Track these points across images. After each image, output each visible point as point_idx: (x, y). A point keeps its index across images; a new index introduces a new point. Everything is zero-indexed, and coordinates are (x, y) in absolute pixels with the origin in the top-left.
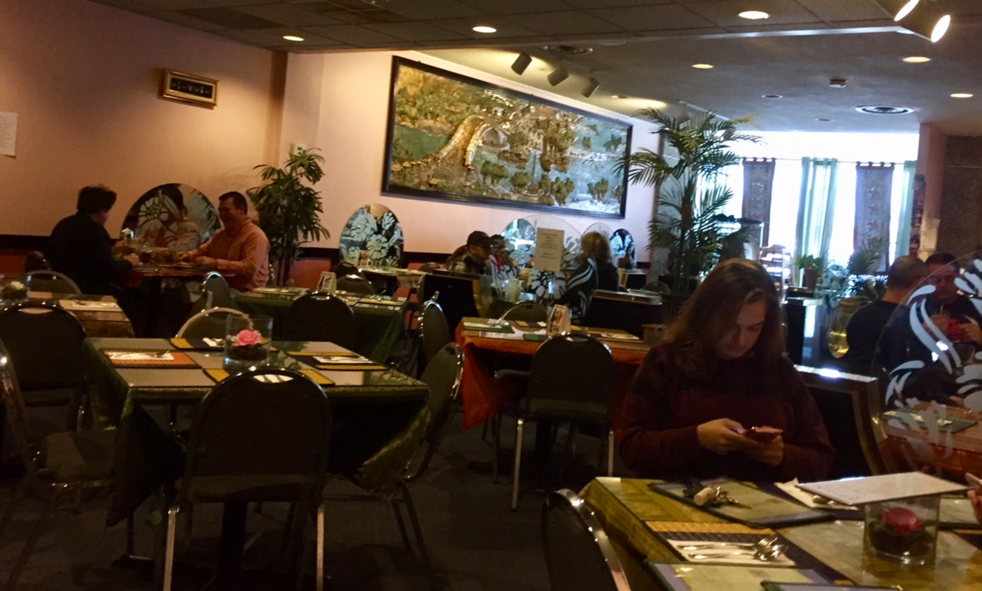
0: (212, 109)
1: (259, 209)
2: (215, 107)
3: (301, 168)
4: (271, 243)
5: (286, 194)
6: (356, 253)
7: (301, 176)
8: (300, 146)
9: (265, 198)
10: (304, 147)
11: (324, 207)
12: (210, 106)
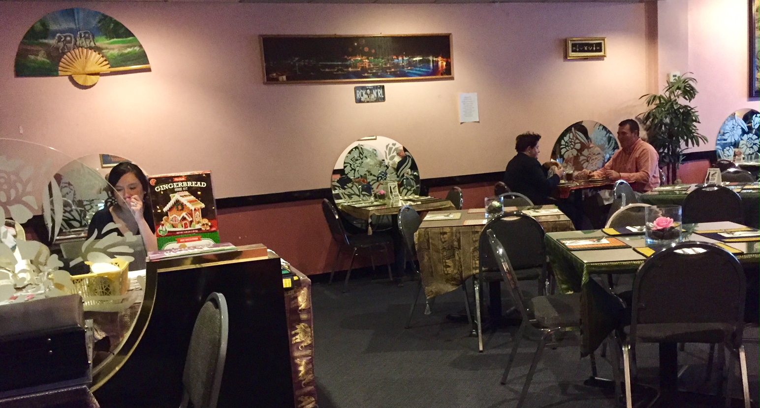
0: (603, 60)
1: (647, 129)
2: (605, 58)
3: (678, 91)
4: (660, 154)
5: (668, 114)
6: (731, 151)
7: (678, 97)
8: (674, 74)
9: (651, 120)
10: (678, 74)
11: (700, 119)
12: (601, 58)
